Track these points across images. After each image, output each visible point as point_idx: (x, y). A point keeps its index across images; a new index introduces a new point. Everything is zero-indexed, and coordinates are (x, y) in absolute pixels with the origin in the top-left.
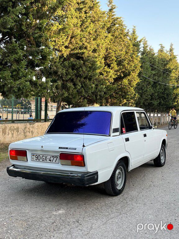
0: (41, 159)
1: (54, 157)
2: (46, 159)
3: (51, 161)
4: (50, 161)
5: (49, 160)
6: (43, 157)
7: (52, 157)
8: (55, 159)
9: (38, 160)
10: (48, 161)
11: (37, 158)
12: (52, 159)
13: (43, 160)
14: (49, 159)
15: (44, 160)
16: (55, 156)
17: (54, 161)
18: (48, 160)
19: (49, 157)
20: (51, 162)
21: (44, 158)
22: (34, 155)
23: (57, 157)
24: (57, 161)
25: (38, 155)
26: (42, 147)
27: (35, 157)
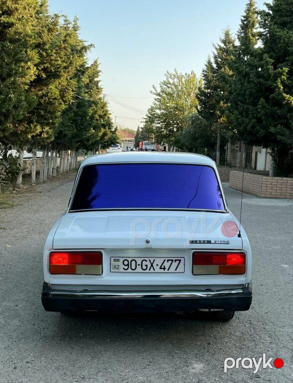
0: (139, 268)
1: (172, 260)
2: (152, 265)
3: (164, 269)
4: (162, 271)
5: (161, 268)
6: (145, 263)
7: (168, 260)
8: (175, 264)
9: (130, 270)
10: (157, 269)
11: (128, 265)
12: (167, 265)
13: (144, 267)
14: (159, 266)
15: (148, 269)
16: (174, 259)
17: (172, 269)
19: (159, 262)
20: (166, 271)
21: (146, 266)
22: (118, 260)
23: (180, 261)
24: (180, 269)
25: (130, 260)
26: (148, 242)
27: (120, 263)
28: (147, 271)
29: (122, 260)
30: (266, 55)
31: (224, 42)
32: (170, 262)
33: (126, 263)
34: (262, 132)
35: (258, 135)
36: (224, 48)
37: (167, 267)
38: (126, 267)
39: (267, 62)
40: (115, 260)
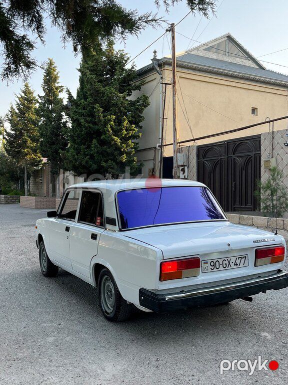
0: (221, 266)
1: (241, 258)
2: (229, 264)
3: (237, 265)
4: (236, 266)
5: (235, 265)
6: (224, 262)
8: (243, 260)
9: (215, 269)
11: (214, 265)
12: (238, 261)
13: (225, 266)
14: (234, 263)
15: (227, 266)
16: (242, 256)
17: (242, 265)
18: (232, 265)
19: (233, 260)
21: (226, 264)
22: (207, 263)
23: (245, 257)
24: (246, 264)
25: (215, 261)
26: (229, 245)
27: (208, 265)
28: (227, 268)
29: (209, 262)
30: (97, 104)
31: (25, 92)
32: (240, 259)
33: (212, 264)
34: (95, 167)
35: (91, 169)
36: (25, 98)
37: (238, 264)
38: (213, 268)
39: (98, 110)
40: (204, 263)
